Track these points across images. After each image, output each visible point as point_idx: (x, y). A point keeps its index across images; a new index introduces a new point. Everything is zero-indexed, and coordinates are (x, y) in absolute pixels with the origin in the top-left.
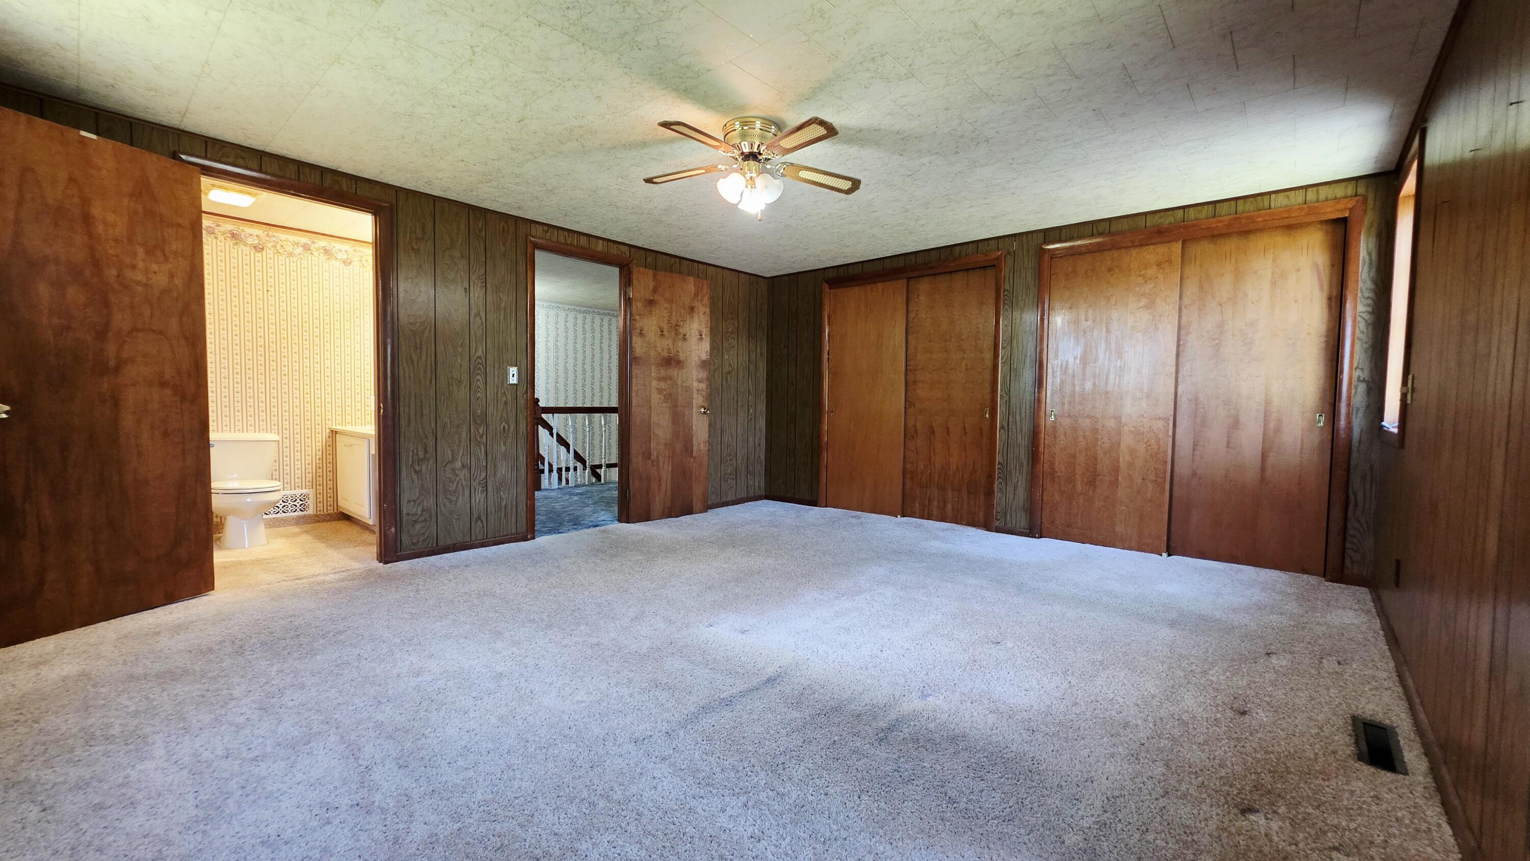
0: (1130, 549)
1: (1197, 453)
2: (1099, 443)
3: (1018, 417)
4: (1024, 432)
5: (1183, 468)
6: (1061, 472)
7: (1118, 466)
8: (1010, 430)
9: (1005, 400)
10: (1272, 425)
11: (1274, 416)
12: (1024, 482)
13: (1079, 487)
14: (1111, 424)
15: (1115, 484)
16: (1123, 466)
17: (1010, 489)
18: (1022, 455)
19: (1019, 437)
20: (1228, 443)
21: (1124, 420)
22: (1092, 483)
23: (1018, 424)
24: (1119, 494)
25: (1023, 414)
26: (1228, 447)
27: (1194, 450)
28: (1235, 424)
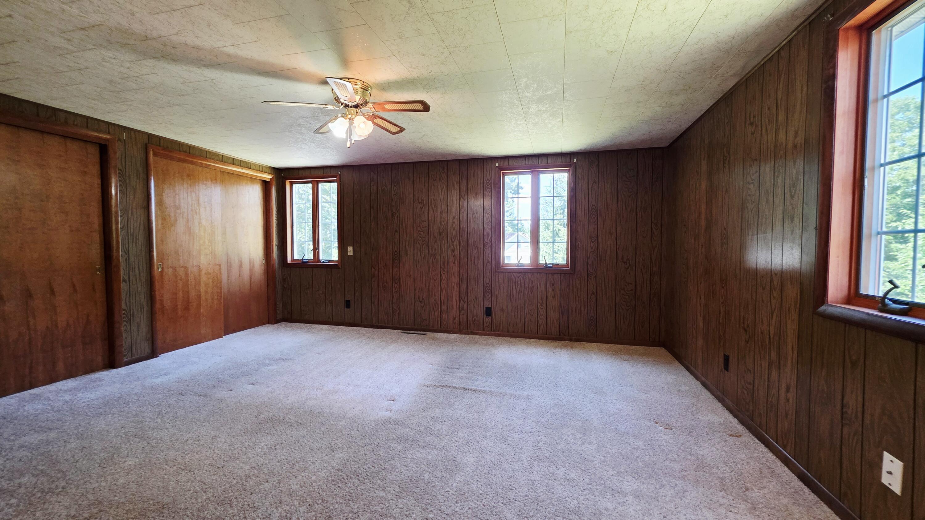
0: (209, 340)
1: (229, 281)
2: (189, 283)
3: (137, 271)
4: (142, 282)
5: (225, 290)
6: (168, 306)
7: (200, 295)
8: (131, 282)
9: (125, 258)
10: (252, 265)
11: (252, 260)
12: (145, 320)
13: (180, 312)
14: (195, 269)
15: (199, 305)
16: (202, 294)
17: (134, 328)
18: (142, 300)
19: (139, 285)
20: (239, 274)
21: (201, 267)
22: (187, 308)
23: (137, 276)
24: (202, 310)
25: (141, 268)
26: (239, 276)
27: (228, 280)
28: (241, 265)
